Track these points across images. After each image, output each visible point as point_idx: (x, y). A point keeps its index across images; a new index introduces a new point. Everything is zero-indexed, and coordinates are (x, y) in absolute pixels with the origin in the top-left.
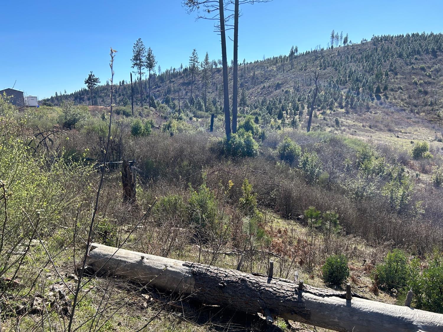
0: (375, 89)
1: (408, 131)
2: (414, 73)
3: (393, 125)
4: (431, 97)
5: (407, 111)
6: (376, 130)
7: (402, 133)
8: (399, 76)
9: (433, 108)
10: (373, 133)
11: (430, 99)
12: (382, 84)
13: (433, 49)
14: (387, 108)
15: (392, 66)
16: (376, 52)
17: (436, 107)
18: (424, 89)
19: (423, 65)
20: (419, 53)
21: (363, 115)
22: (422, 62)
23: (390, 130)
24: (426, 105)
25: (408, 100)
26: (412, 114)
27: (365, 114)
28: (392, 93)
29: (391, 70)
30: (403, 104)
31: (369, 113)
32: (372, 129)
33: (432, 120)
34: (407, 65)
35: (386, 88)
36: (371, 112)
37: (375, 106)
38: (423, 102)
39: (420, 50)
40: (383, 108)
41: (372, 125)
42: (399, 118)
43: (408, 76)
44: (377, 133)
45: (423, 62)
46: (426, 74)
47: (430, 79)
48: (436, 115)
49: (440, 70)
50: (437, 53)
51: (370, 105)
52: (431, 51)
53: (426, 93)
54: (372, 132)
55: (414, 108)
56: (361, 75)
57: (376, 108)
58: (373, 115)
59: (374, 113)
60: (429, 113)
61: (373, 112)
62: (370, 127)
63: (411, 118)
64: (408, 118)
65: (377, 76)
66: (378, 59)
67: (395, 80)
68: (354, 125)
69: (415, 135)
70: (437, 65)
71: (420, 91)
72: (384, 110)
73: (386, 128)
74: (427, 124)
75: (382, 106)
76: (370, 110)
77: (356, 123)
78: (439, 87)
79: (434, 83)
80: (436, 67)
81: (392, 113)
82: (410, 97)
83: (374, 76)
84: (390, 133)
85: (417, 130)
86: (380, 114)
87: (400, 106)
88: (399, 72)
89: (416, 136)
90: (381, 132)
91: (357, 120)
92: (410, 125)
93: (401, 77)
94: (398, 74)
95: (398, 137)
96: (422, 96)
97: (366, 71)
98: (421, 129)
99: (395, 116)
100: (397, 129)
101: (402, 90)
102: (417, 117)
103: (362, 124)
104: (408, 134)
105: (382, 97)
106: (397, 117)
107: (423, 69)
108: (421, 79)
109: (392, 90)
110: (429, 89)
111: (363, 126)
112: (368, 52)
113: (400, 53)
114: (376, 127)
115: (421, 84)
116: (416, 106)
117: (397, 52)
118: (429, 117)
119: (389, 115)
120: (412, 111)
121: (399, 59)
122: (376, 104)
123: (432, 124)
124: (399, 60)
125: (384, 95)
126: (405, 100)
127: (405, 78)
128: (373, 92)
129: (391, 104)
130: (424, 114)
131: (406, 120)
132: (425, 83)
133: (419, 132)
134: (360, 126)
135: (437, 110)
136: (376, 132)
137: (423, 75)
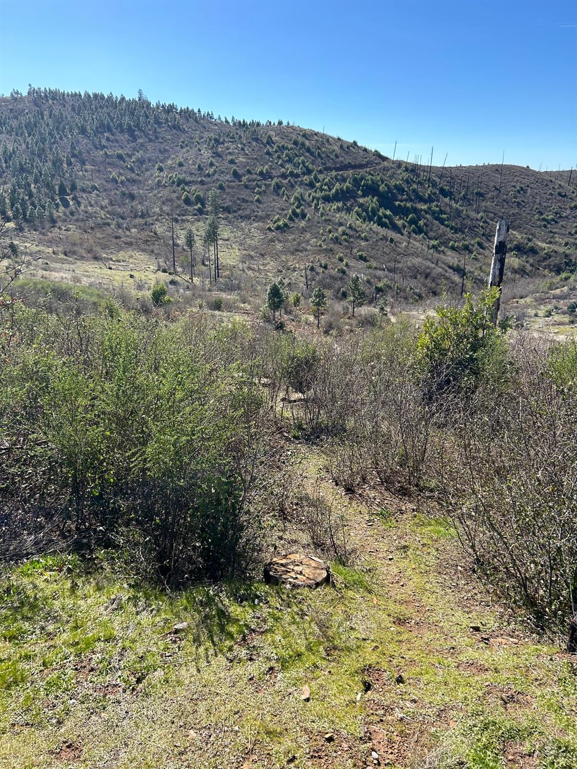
0: (57, 188)
1: (121, 258)
2: (109, 164)
3: (98, 249)
4: (140, 203)
5: (113, 226)
6: (76, 259)
7: (114, 261)
8: (88, 167)
9: (146, 222)
10: (73, 264)
11: (139, 206)
12: (66, 179)
13: (129, 125)
14: (83, 220)
15: (74, 148)
16: (43, 118)
17: (150, 220)
18: (128, 190)
19: (120, 152)
20: (109, 130)
21: (49, 234)
22: (117, 145)
23: (96, 258)
24: (136, 217)
25: (110, 208)
26: (120, 231)
27: (51, 232)
28: (84, 195)
29: (74, 156)
30: (105, 215)
31: (56, 229)
32: (69, 256)
33: (148, 240)
34: (97, 148)
35: (74, 188)
36: (60, 228)
37: (64, 217)
38: (131, 212)
39: (111, 124)
40: (77, 220)
41: (68, 250)
42: (103, 238)
43: (102, 168)
44: (79, 263)
45: (119, 146)
46: (127, 166)
47: (133, 175)
48: (152, 232)
49: (144, 161)
50: (136, 133)
51: (55, 215)
52: (126, 129)
53: (132, 197)
54: (71, 261)
55: (120, 220)
56: (28, 161)
57: (65, 221)
58: (64, 233)
59: (65, 230)
60: (143, 229)
61: (64, 228)
62: (66, 255)
63: (120, 238)
64: (116, 238)
65: (54, 163)
66: (50, 134)
67: (84, 173)
68: (40, 251)
69: (132, 263)
70: (138, 152)
71: (123, 194)
72: (79, 224)
73: (89, 255)
74: (143, 246)
75: (75, 218)
76: (58, 225)
77: (41, 248)
78: (148, 188)
79: (140, 182)
80: (139, 155)
81: (92, 228)
82: (111, 203)
83: (50, 164)
84: (97, 263)
85: (131, 257)
86: (74, 232)
87: (102, 218)
88: (87, 160)
89: (133, 266)
90: (84, 262)
91: (40, 242)
92: (121, 249)
93: (92, 168)
94: (87, 163)
95: (110, 268)
96: (127, 201)
97: (33, 153)
98: (137, 254)
99: (98, 235)
100: (104, 255)
101: (98, 190)
102: (128, 236)
103: (51, 250)
104: (122, 263)
105: (71, 203)
106: (101, 236)
107: (120, 157)
108: (121, 174)
109: (83, 190)
110: (135, 190)
111: (54, 253)
112: (29, 118)
113: (82, 126)
114: (74, 253)
115: (122, 182)
116: (123, 219)
117: (77, 125)
118: (144, 235)
119: (89, 232)
120: (119, 226)
121: (83, 136)
122: (65, 214)
123: (149, 245)
124: (82, 138)
125: (73, 199)
126: (106, 207)
127: (99, 171)
128: (55, 192)
129: (87, 215)
130: (136, 230)
131: (114, 240)
132: (128, 180)
133: (135, 259)
134: (49, 253)
135: (152, 224)
136: (76, 262)
137: (122, 168)
